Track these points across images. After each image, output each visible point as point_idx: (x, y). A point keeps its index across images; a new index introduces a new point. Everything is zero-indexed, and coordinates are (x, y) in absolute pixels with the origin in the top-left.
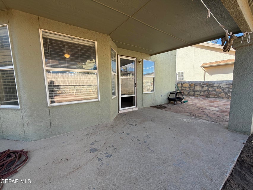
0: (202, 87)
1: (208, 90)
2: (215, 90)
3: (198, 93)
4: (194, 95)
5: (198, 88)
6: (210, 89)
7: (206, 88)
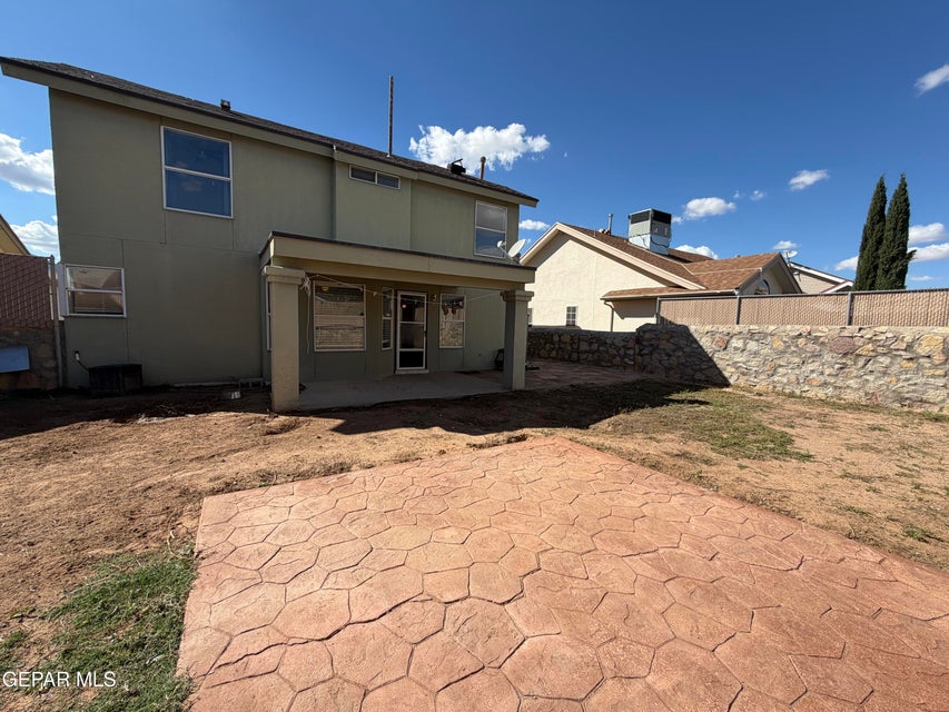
0: (591, 344)
1: (598, 350)
2: (607, 352)
3: (584, 356)
4: (578, 361)
5: (584, 346)
6: (601, 348)
7: (595, 347)
